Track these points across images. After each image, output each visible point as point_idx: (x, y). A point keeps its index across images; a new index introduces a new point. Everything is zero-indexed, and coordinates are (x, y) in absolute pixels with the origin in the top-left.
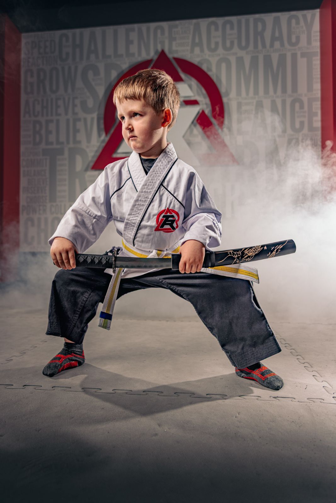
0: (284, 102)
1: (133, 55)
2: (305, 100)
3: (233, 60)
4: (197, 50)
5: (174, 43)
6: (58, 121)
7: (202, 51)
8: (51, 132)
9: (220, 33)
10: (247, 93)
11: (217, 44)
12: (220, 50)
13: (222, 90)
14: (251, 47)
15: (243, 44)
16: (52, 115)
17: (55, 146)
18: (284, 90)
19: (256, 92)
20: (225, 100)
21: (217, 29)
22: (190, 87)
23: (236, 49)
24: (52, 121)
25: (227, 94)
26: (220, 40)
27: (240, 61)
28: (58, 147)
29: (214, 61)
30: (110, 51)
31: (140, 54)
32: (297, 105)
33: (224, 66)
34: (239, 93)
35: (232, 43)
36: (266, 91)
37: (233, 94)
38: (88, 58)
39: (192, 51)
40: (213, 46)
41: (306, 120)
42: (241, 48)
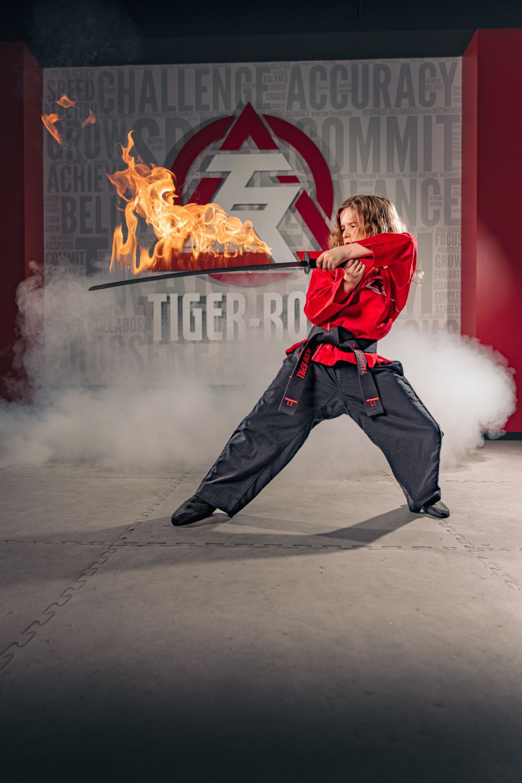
0: (413, 183)
1: (207, 107)
2: (441, 182)
3: (345, 121)
4: (296, 105)
5: (264, 93)
6: (98, 198)
7: (303, 106)
8: (88, 215)
9: (327, 84)
10: (365, 170)
11: (324, 97)
12: (329, 107)
13: (331, 164)
14: (370, 105)
15: (360, 100)
16: (90, 190)
17: (94, 235)
18: (414, 167)
19: (376, 168)
20: (334, 177)
21: (324, 77)
22: (287, 157)
23: (349, 106)
24: (89, 199)
25: (338, 169)
26: (328, 93)
27: (355, 123)
28: (100, 235)
29: (319, 121)
30: (173, 101)
31: (216, 107)
32: (431, 188)
33: (333, 129)
34: (353, 169)
35: (345, 97)
36: (390, 168)
37: (345, 170)
38: (142, 109)
39: (290, 106)
40: (318, 101)
41: (442, 209)
42: (357, 105)
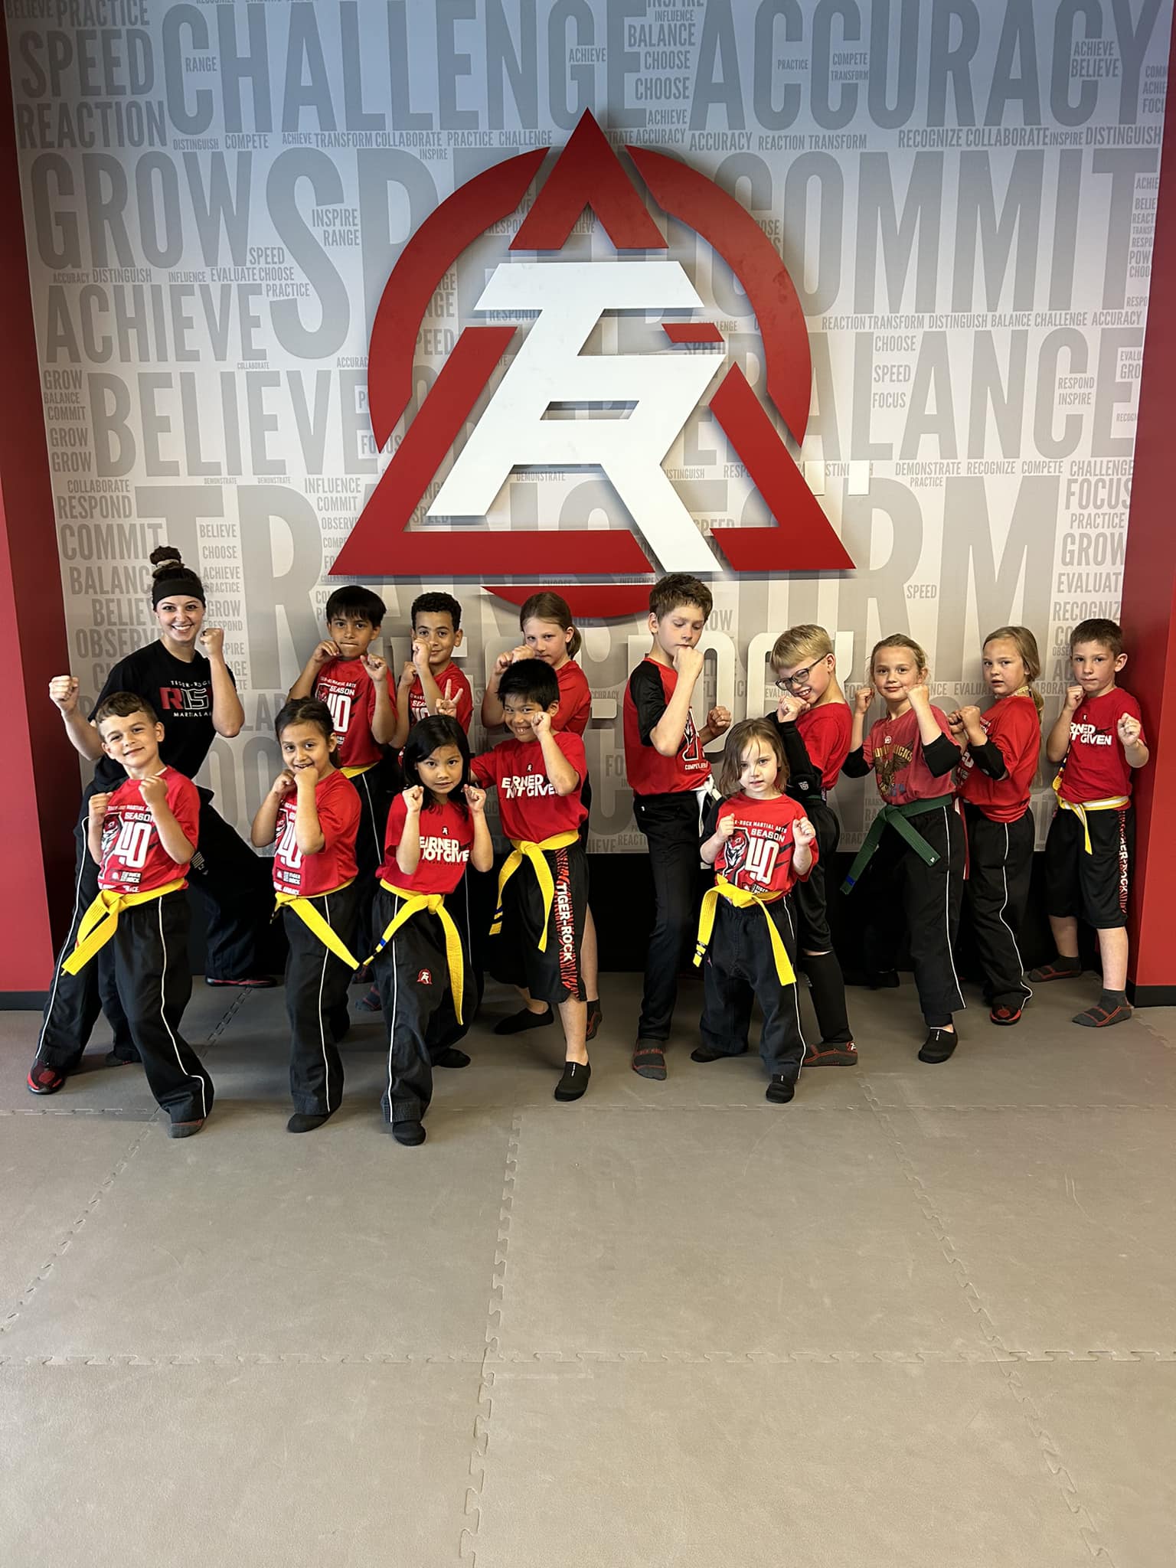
0: (1019, 343)
1: (470, 120)
2: (1093, 337)
3: (848, 162)
4: (717, 116)
5: (630, 79)
6: (188, 382)
7: (736, 119)
8: (164, 424)
9: (803, 50)
10: (894, 305)
11: (792, 93)
12: (805, 124)
13: (811, 276)
14: (918, 119)
15: (891, 104)
16: (162, 357)
17: (184, 480)
18: (1024, 296)
19: (926, 300)
20: (812, 325)
21: (793, 34)
22: (690, 271)
23: (861, 121)
24: (165, 381)
25: (821, 305)
26: (803, 79)
27: (875, 167)
28: (199, 481)
29: (779, 164)
30: (377, 100)
31: (496, 122)
32: (1064, 355)
33: (814, 186)
34: (864, 302)
35: (849, 94)
36: (962, 300)
37: (843, 305)
38: (290, 122)
39: (698, 120)
40: (777, 105)
41: (1088, 414)
42: (881, 117)
